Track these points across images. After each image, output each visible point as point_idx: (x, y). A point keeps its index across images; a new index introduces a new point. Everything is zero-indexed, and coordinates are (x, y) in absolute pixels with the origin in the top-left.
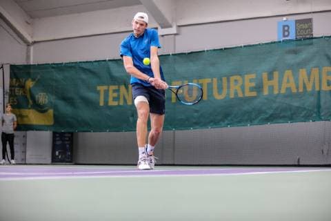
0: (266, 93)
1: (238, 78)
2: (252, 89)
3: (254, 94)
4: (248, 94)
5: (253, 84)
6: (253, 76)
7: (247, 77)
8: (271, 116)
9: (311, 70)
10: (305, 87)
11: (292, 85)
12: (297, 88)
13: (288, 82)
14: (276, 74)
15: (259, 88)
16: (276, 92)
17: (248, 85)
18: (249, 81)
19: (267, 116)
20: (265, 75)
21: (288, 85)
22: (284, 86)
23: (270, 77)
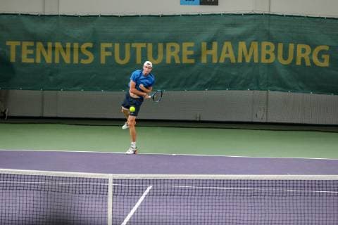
0: (204, 60)
1: (177, 46)
2: (190, 57)
3: (192, 61)
4: (185, 61)
5: (191, 52)
6: (192, 45)
7: (185, 45)
8: (209, 83)
9: (250, 44)
10: (244, 58)
11: (231, 55)
12: (236, 59)
13: (227, 52)
14: (215, 45)
15: (197, 56)
16: (215, 61)
17: (186, 52)
18: (187, 48)
19: (205, 83)
20: (204, 45)
21: (226, 56)
22: (224, 55)
23: (209, 47)
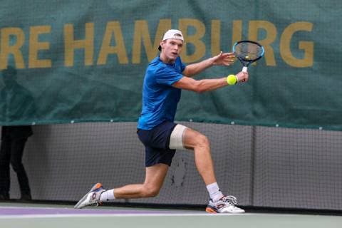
0: (69, 62)
1: (16, 31)
2: (43, 55)
3: (46, 64)
4: (34, 63)
5: (45, 45)
6: (46, 29)
7: (36, 31)
8: (77, 108)
9: (158, 22)
10: (144, 56)
11: (120, 50)
12: (130, 56)
13: (113, 43)
14: (90, 28)
15: (56, 53)
16: (88, 63)
17: (36, 45)
18: (38, 37)
19: (70, 107)
20: (69, 29)
21: (111, 50)
22: (106, 50)
23: (79, 33)
